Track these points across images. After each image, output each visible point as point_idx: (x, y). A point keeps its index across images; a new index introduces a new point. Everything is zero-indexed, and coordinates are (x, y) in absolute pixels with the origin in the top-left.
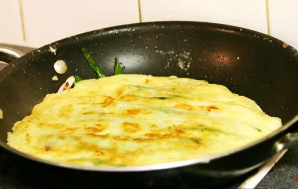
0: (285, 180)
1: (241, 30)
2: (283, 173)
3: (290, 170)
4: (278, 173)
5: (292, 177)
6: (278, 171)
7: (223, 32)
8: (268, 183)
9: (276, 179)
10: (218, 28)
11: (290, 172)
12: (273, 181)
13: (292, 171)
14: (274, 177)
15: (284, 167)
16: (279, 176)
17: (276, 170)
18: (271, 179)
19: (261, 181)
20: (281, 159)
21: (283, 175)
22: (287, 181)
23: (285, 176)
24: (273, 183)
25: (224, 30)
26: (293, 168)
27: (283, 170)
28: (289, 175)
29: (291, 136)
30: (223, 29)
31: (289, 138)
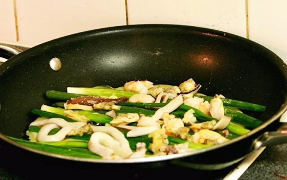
0: (264, 176)
1: (225, 34)
2: (262, 169)
3: (268, 166)
4: (257, 168)
5: (270, 173)
6: (257, 166)
7: (208, 36)
8: (248, 177)
9: (256, 174)
10: (203, 32)
11: (269, 168)
12: (253, 176)
13: (270, 167)
14: (254, 172)
15: (263, 163)
16: (258, 172)
17: (255, 166)
18: (251, 173)
19: (242, 176)
20: (260, 155)
21: (262, 171)
22: (266, 176)
23: (264, 172)
24: (253, 178)
25: (209, 34)
26: (271, 164)
27: (262, 165)
28: (268, 171)
29: (269, 134)
30: (207, 33)
31: (267, 136)
